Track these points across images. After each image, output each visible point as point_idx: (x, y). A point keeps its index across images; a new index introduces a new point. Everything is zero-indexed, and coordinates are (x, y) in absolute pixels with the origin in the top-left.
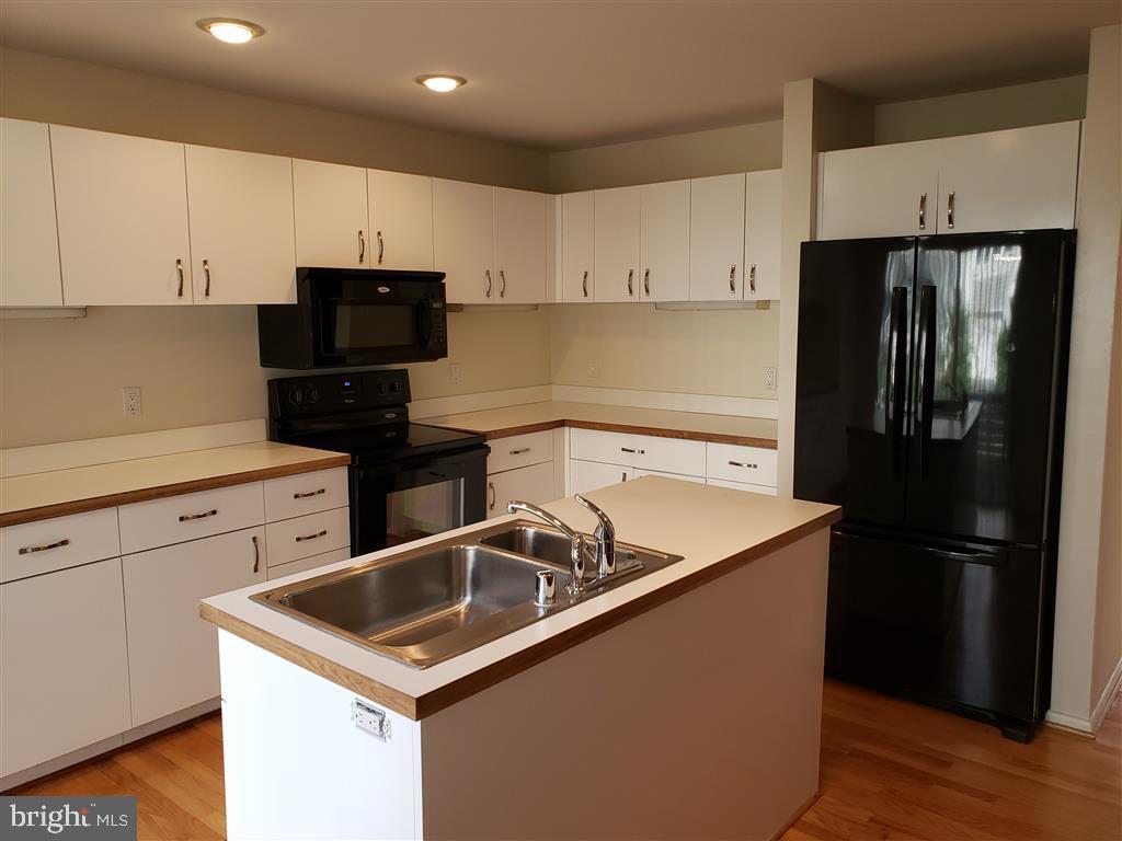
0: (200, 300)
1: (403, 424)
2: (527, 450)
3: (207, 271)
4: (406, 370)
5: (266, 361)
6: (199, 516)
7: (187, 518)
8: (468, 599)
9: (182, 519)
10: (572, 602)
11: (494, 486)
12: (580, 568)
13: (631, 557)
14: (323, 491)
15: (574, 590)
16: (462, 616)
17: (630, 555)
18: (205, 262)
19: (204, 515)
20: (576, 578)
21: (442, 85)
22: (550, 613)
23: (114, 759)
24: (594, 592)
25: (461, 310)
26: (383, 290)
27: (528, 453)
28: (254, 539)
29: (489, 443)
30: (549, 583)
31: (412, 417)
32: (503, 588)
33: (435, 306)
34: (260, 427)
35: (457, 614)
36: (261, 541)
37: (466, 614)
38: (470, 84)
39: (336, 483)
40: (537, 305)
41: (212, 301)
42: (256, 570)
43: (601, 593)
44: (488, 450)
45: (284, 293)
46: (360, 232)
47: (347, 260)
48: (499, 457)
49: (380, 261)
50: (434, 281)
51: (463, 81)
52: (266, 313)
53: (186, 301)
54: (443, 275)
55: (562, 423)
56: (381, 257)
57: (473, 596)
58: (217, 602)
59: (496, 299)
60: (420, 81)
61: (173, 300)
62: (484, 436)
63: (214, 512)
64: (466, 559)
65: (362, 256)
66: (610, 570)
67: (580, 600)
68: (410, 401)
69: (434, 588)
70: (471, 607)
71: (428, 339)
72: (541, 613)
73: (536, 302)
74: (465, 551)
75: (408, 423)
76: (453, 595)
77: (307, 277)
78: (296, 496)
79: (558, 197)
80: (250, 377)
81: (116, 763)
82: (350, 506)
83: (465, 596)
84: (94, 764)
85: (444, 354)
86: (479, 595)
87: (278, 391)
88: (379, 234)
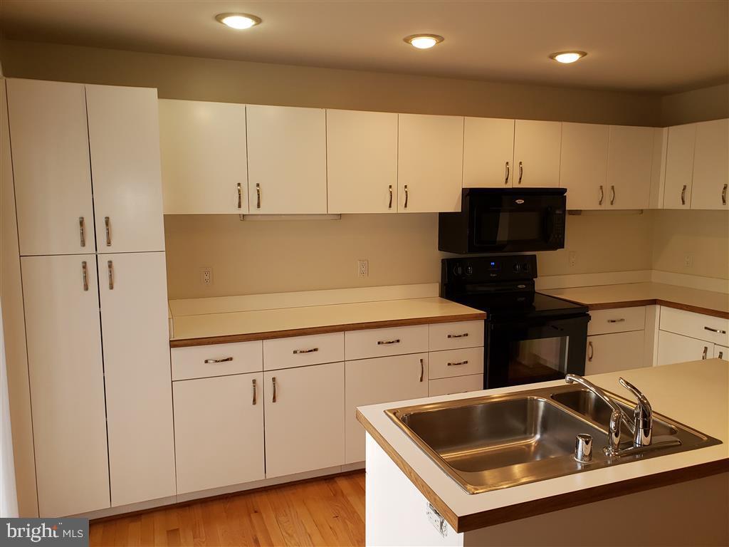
0: (402, 210)
1: (531, 293)
2: (622, 320)
3: (406, 192)
4: (535, 256)
5: (442, 247)
6: (390, 343)
7: (383, 343)
8: (538, 437)
9: (379, 343)
10: (609, 463)
11: (593, 344)
12: (616, 435)
13: (672, 432)
14: (467, 335)
15: (609, 452)
16: (533, 448)
17: (672, 429)
18: (406, 187)
19: (393, 342)
20: (613, 444)
21: (568, 59)
22: (586, 468)
23: (336, 479)
24: (631, 457)
25: (580, 214)
26: (520, 202)
27: (622, 323)
28: (421, 360)
29: (590, 313)
30: (587, 443)
31: (537, 289)
32: (562, 435)
33: (558, 212)
34: (435, 289)
35: (529, 446)
36: (425, 361)
37: (536, 447)
38: (590, 55)
39: (476, 331)
40: (642, 210)
41: (409, 210)
42: (421, 380)
43: (638, 460)
44: (589, 318)
45: (453, 204)
46: (507, 163)
47: (497, 182)
48: (598, 323)
49: (520, 182)
50: (558, 195)
51: (583, 54)
52: (444, 217)
53: (393, 210)
54: (565, 190)
55: (654, 302)
56: (520, 179)
57: (541, 435)
58: (366, 411)
59: (606, 206)
60: (552, 57)
61: (386, 210)
62: (587, 307)
63: (398, 341)
64: (537, 407)
65: (507, 179)
66: (646, 441)
67: (615, 463)
68: (536, 277)
69: (516, 424)
70: (539, 442)
71: (552, 236)
72: (580, 467)
73: (641, 208)
74: (537, 401)
75: (534, 292)
76: (528, 432)
77: (468, 195)
78: (449, 336)
79: (665, 129)
80: (431, 256)
81: (336, 482)
82: (484, 346)
83: (536, 433)
84: (325, 480)
85: (562, 246)
86: (546, 436)
87: (448, 266)
88: (521, 163)
